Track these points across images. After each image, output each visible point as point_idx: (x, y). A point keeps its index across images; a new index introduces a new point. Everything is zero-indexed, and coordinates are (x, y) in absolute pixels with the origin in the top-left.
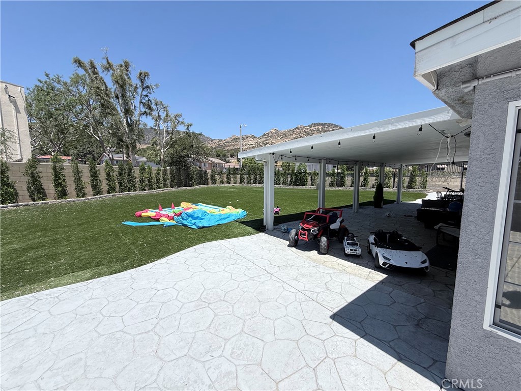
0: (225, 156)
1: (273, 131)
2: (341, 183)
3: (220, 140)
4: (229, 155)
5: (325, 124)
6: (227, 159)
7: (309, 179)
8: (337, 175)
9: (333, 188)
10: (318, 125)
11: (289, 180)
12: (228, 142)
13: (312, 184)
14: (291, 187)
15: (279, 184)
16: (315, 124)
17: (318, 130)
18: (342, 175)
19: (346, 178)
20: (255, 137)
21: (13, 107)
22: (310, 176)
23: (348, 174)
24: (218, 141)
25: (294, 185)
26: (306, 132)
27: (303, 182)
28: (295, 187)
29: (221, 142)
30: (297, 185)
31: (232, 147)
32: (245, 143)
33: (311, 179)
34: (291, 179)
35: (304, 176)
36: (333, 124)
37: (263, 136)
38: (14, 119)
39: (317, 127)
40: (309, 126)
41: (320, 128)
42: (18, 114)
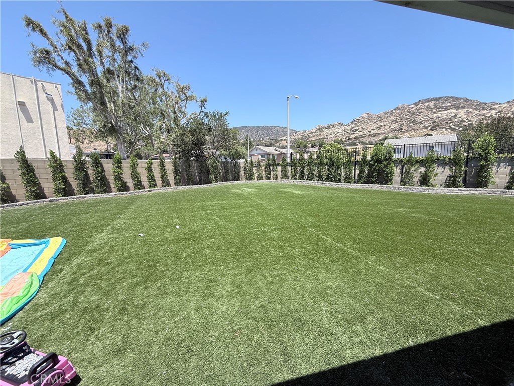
0: (305, 146)
1: (365, 115)
2: (480, 180)
3: (304, 132)
4: (310, 146)
5: (440, 98)
6: (307, 149)
7: (397, 171)
8: (467, 162)
9: (454, 191)
10: (429, 100)
11: (357, 174)
12: (312, 133)
13: (402, 181)
14: (359, 186)
15: (339, 181)
16: (423, 100)
17: (428, 107)
18: (483, 162)
19: (494, 169)
20: (342, 125)
21: (50, 105)
22: (399, 167)
23: (500, 161)
24: (302, 132)
25: (365, 183)
26: (410, 112)
27: (383, 177)
28: (366, 186)
29: (305, 134)
30: (372, 183)
31: (316, 138)
32: (331, 132)
33: (402, 173)
34: (361, 172)
35: (386, 166)
36: (452, 97)
37: (351, 123)
38: (52, 116)
39: (426, 104)
40: (416, 104)
41: (432, 104)
42: (55, 112)
